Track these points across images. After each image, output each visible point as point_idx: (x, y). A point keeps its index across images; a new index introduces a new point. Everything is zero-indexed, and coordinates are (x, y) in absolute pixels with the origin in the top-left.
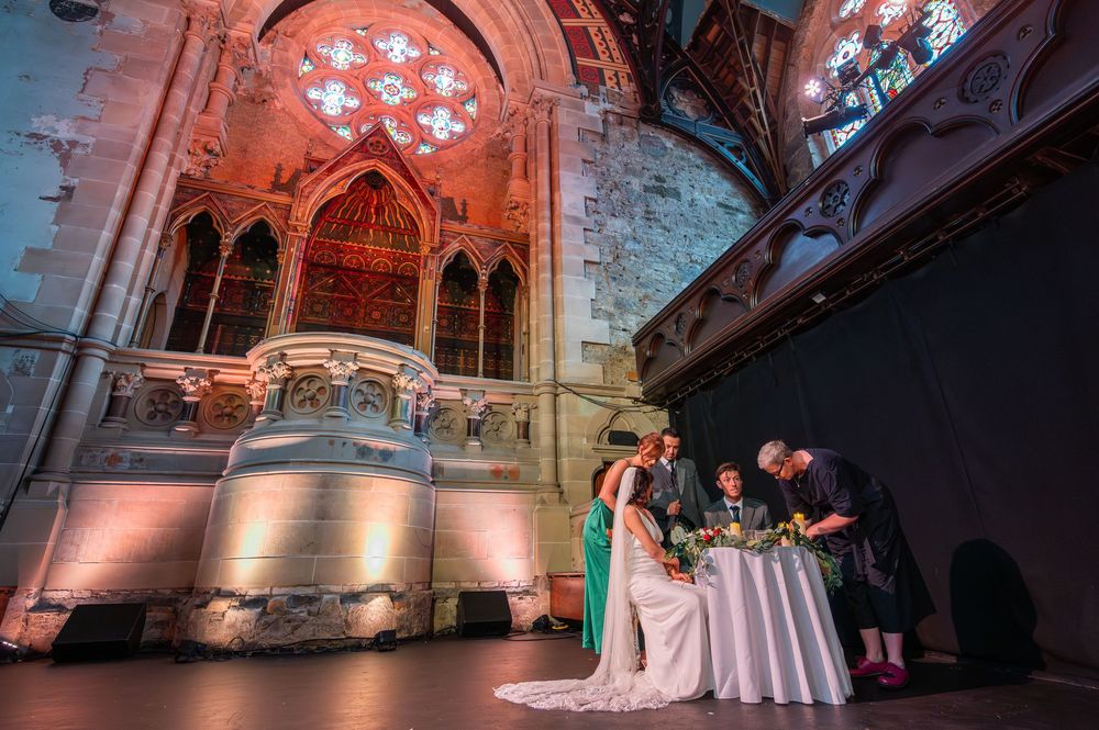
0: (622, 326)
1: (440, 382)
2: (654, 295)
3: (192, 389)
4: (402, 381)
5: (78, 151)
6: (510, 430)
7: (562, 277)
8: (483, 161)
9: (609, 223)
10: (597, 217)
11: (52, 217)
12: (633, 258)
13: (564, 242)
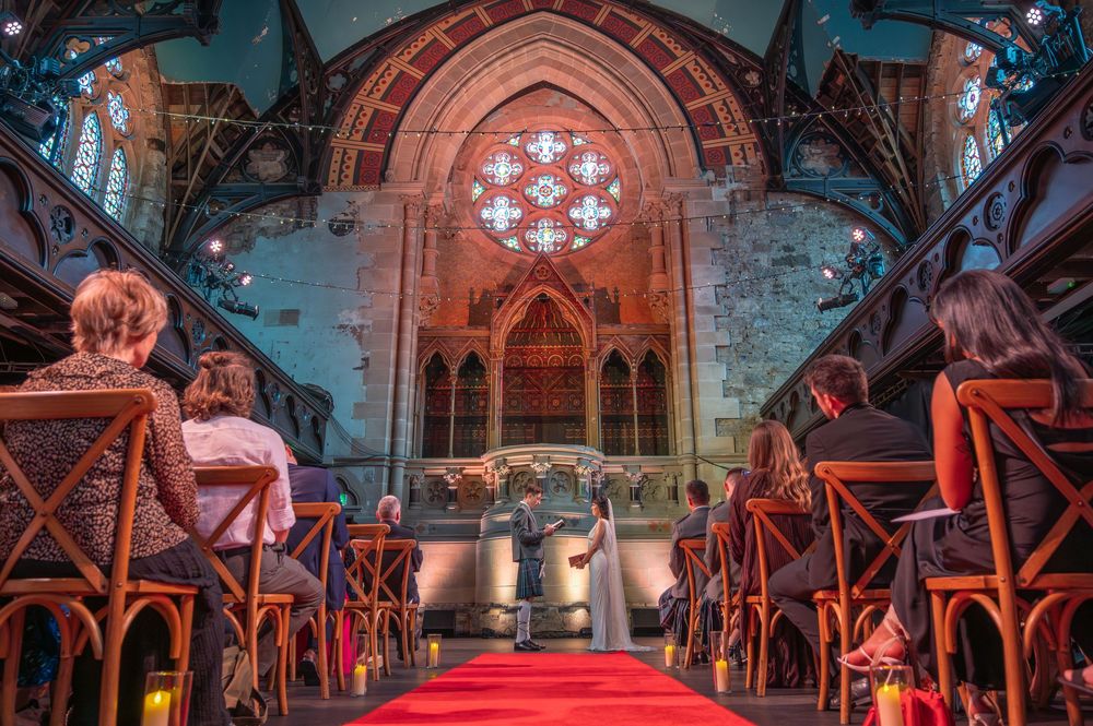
0: (751, 400)
1: (607, 462)
2: (782, 366)
3: (452, 481)
4: (580, 470)
5: (365, 332)
6: (663, 493)
7: (697, 364)
8: (628, 246)
9: (738, 305)
10: (726, 301)
11: (362, 381)
12: (761, 335)
13: (696, 332)
